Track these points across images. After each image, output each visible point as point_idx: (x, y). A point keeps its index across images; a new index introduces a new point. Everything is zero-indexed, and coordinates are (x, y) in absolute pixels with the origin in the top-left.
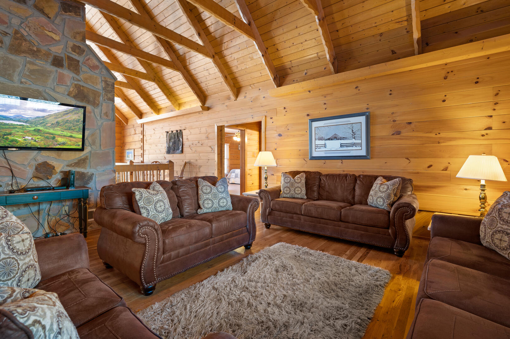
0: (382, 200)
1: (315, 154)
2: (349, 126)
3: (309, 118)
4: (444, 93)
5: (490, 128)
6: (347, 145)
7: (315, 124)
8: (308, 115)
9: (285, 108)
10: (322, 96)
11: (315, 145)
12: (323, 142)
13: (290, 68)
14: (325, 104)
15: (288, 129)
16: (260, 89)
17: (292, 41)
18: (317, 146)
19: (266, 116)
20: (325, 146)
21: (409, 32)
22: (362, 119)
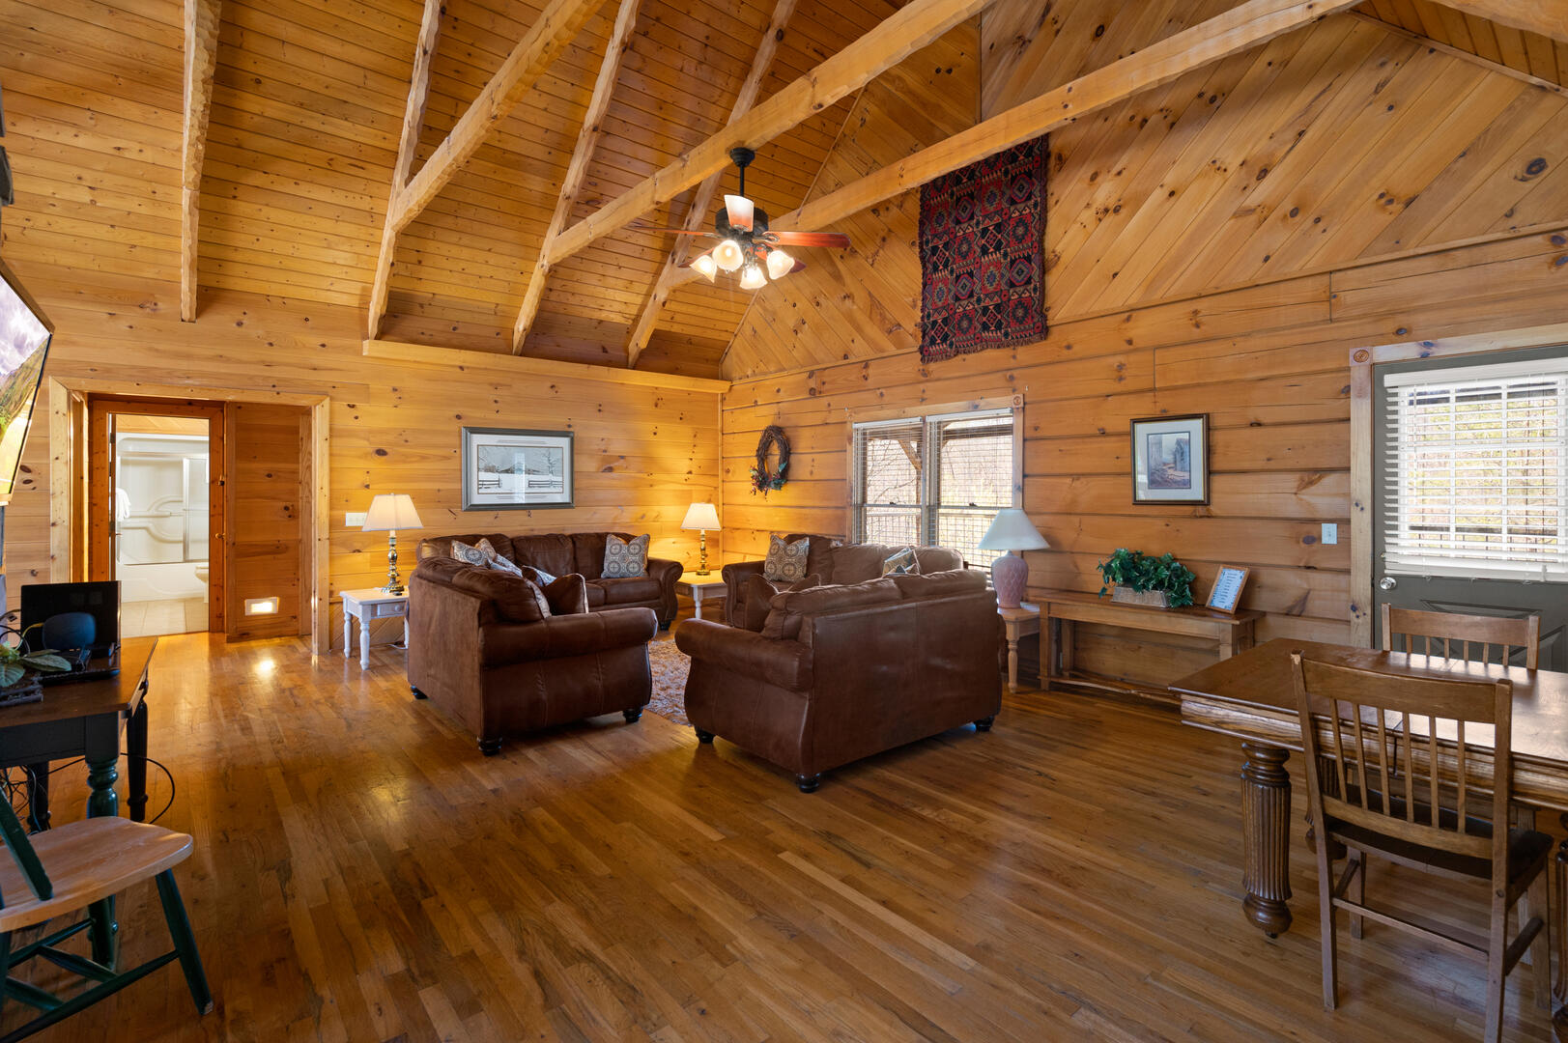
0: (636, 565)
1: (477, 500)
2: (544, 451)
3: (462, 423)
4: (656, 424)
5: (690, 473)
6: (540, 485)
7: (477, 439)
8: (458, 417)
9: (395, 390)
10: (491, 384)
11: (479, 481)
12: (493, 476)
13: (422, 306)
14: (496, 402)
15: (406, 441)
16: (307, 320)
17: (463, 265)
18: (481, 484)
19: (332, 399)
20: (499, 483)
21: (629, 332)
22: (564, 442)
